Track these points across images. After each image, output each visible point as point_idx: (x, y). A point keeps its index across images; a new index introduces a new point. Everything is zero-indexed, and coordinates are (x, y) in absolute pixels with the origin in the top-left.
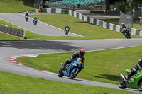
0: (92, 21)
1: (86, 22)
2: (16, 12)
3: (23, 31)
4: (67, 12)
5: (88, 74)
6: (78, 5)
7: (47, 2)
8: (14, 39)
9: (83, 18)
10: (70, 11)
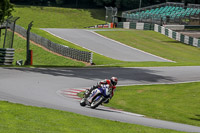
0: (187, 40)
1: (178, 42)
2: (80, 27)
3: (89, 54)
4: (151, 28)
5: (180, 115)
6: (168, 17)
7: (123, 13)
9: (174, 35)
10: (156, 26)
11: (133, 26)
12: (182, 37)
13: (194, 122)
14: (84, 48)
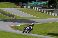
1: (40, 12)
2: (11, 8)
4: (32, 8)
6: (37, 5)
7: (24, 4)
8: (10, 18)
9: (39, 10)
10: (33, 7)
11: (27, 7)
12: (41, 10)
13: (45, 34)
14: (13, 14)
